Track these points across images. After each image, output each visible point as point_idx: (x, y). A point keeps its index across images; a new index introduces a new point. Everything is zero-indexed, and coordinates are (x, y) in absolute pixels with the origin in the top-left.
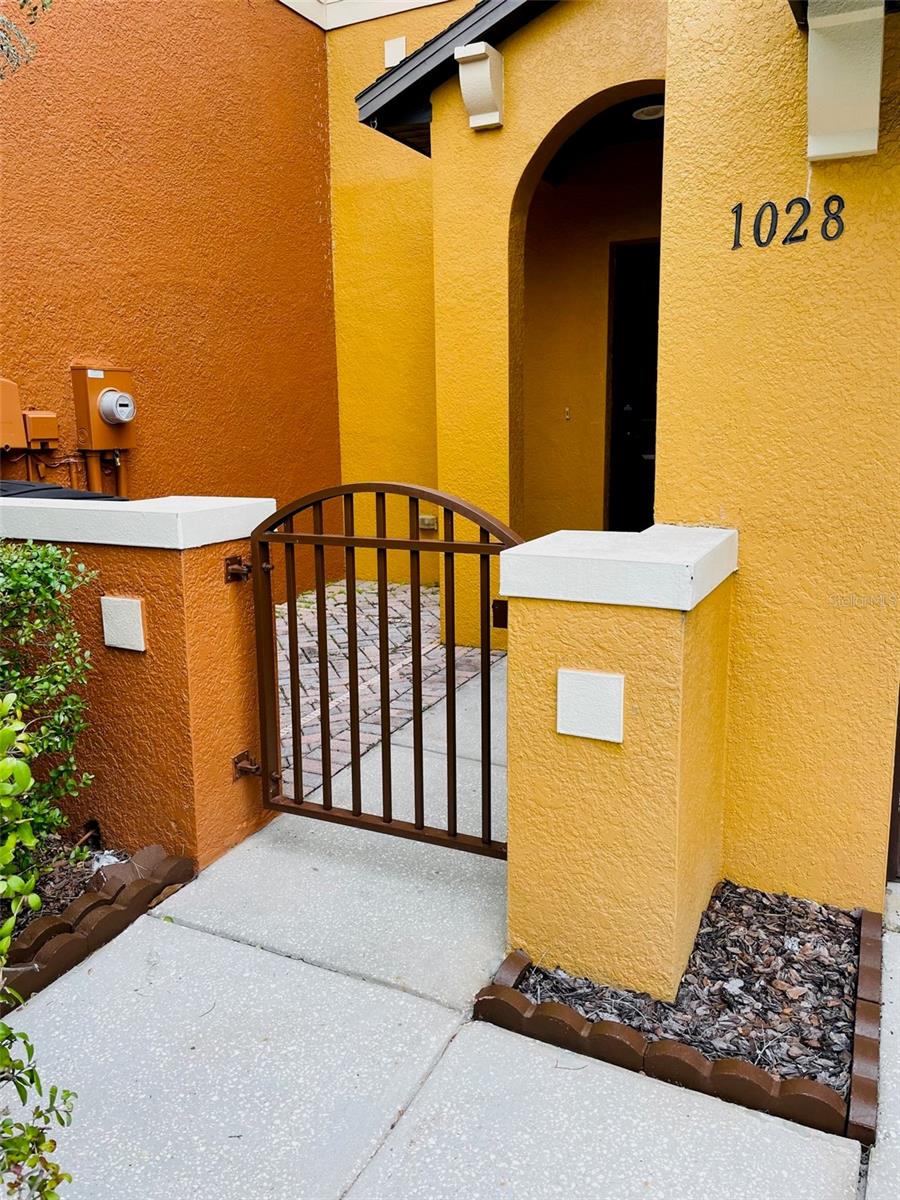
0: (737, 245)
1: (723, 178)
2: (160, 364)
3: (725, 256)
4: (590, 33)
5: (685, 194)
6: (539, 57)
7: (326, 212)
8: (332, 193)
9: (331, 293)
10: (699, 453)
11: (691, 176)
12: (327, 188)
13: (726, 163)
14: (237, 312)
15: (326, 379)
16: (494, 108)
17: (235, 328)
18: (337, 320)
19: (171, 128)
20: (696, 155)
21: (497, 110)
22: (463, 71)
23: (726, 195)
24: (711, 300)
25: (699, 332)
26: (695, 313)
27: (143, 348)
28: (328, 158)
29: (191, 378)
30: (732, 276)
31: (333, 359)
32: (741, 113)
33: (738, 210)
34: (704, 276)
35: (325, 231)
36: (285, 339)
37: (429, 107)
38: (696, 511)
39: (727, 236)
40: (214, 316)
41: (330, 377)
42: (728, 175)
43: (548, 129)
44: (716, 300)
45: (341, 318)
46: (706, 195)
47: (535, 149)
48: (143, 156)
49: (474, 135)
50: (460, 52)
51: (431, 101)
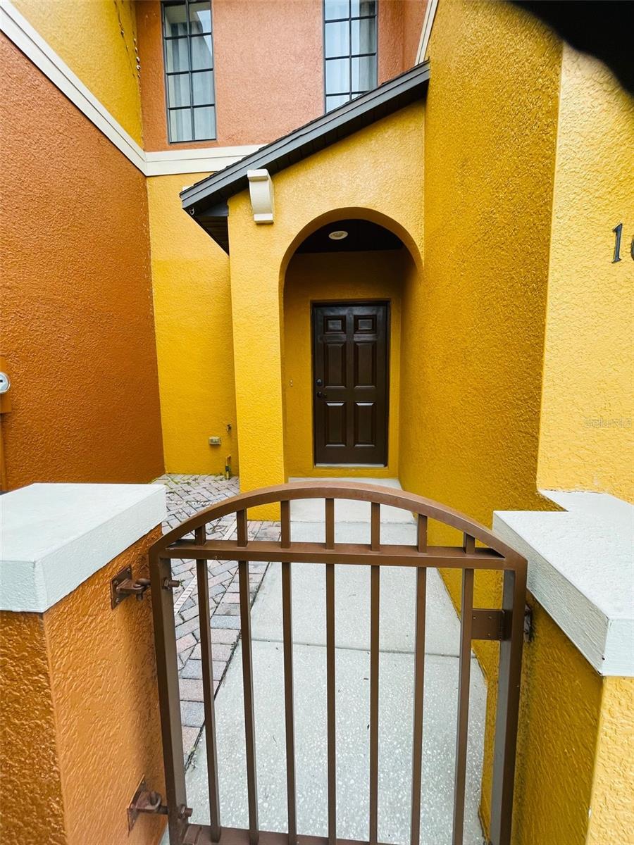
0: (617, 258)
1: (607, 201)
2: (34, 352)
3: (605, 268)
4: (324, 178)
5: (573, 213)
6: (295, 187)
7: (149, 273)
8: (152, 263)
9: (152, 317)
10: (577, 432)
11: (579, 198)
12: (149, 260)
13: (609, 190)
14: (94, 321)
15: (151, 363)
16: (269, 211)
17: (92, 331)
18: (156, 331)
19: (42, 196)
20: (583, 180)
21: (271, 212)
22: (251, 185)
23: (608, 216)
24: (592, 304)
25: (582, 330)
26: (577, 315)
27: (18, 340)
28: (149, 244)
29: (60, 361)
30: (611, 285)
31: (155, 352)
32: (623, 148)
33: (618, 230)
34: (587, 284)
35: (149, 283)
36: (126, 340)
37: (227, 207)
38: (573, 479)
39: (608, 251)
40: (77, 323)
41: (154, 362)
42: (611, 200)
43: (301, 228)
44: (597, 304)
45: (158, 330)
46: (591, 215)
47: (294, 237)
48: (17, 208)
49: (256, 226)
50: (251, 173)
51: (228, 204)
